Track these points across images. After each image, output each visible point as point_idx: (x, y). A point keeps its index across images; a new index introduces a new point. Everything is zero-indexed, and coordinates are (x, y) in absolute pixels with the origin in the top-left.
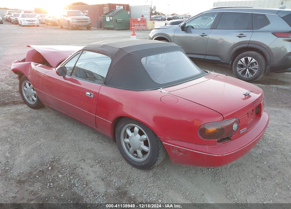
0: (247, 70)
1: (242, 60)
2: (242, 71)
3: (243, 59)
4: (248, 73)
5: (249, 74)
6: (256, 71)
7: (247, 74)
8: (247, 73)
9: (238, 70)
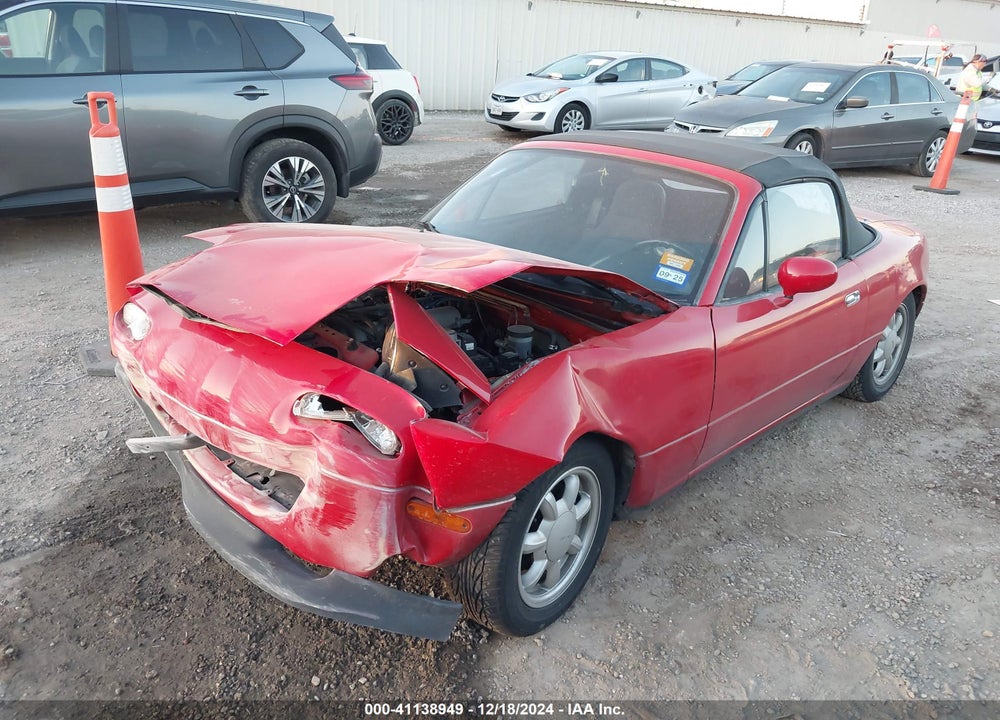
0: (297, 198)
1: (272, 169)
2: (283, 204)
3: (277, 166)
4: (303, 206)
5: (305, 210)
6: (320, 195)
7: (299, 212)
8: (299, 208)
9: (269, 206)
